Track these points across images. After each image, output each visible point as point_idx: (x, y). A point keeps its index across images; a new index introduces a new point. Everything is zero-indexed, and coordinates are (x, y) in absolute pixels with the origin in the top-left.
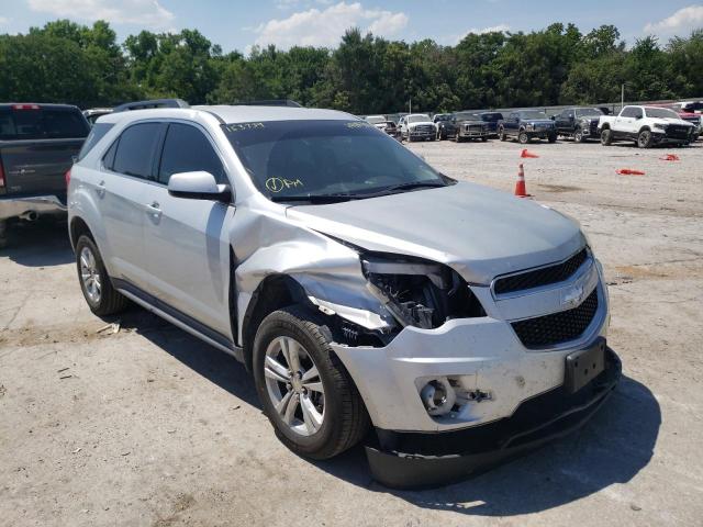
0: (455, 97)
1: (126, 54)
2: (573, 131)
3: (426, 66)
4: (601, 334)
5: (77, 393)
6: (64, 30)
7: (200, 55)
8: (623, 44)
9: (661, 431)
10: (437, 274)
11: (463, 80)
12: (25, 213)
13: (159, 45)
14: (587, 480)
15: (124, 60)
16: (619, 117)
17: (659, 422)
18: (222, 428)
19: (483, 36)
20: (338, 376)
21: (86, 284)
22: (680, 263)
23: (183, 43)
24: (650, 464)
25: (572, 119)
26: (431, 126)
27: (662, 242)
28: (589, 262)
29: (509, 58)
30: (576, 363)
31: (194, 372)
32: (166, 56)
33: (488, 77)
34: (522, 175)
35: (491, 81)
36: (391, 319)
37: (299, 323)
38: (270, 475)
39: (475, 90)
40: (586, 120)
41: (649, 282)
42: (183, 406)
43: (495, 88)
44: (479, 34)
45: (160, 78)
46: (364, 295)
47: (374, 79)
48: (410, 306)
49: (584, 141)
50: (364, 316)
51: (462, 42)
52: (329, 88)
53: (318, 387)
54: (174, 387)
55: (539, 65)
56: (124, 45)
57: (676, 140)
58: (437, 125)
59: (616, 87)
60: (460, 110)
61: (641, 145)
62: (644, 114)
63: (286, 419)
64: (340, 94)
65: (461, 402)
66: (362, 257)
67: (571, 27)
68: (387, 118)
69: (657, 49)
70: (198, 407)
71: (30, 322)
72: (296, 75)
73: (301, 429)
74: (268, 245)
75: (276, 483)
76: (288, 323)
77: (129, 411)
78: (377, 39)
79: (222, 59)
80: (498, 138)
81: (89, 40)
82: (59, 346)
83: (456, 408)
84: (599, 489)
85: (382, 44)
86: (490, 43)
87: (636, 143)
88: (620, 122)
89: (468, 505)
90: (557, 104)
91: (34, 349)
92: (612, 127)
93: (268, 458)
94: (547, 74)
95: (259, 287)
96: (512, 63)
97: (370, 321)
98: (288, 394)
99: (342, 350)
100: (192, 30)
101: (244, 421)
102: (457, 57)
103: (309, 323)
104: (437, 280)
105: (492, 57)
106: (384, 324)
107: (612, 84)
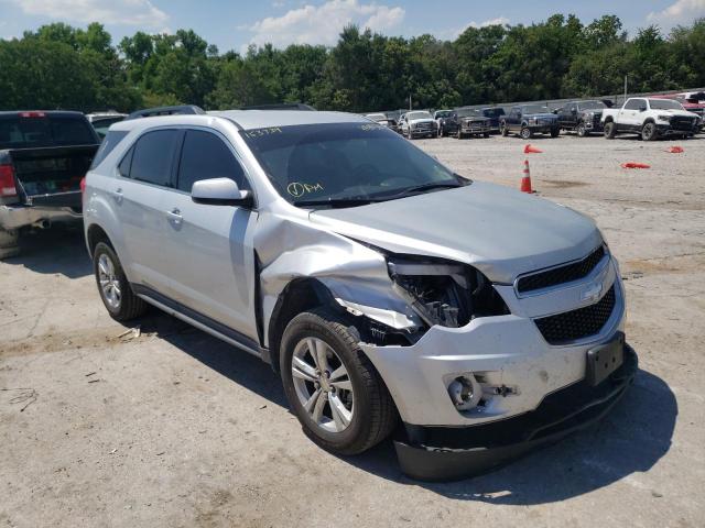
0: (456, 93)
1: (122, 56)
2: (575, 125)
3: (425, 61)
4: (619, 328)
5: (106, 396)
6: (58, 33)
7: (197, 56)
8: (625, 35)
9: (678, 422)
10: (459, 274)
11: (462, 75)
12: (37, 221)
13: (154, 47)
14: (608, 469)
15: (120, 63)
16: (623, 109)
17: (676, 413)
18: (251, 427)
19: (482, 29)
20: (367, 374)
21: (105, 290)
22: (690, 257)
23: (178, 44)
24: (669, 453)
25: (575, 112)
26: (432, 123)
27: (671, 236)
28: (606, 258)
29: (509, 53)
30: (597, 357)
31: (217, 373)
32: (161, 58)
33: (488, 71)
34: (527, 171)
35: (491, 75)
36: (417, 319)
37: (326, 324)
38: (302, 471)
39: (476, 86)
40: (589, 113)
41: (660, 276)
42: (212, 407)
43: (495, 84)
44: (479, 28)
45: (157, 80)
46: (390, 296)
47: (373, 76)
48: (435, 306)
49: (587, 134)
50: (391, 316)
51: (461, 36)
52: (328, 86)
53: (347, 385)
54: (199, 388)
55: (540, 58)
56: (119, 47)
57: (680, 132)
58: (438, 122)
59: (618, 79)
60: (461, 106)
61: (646, 138)
62: (648, 106)
63: (315, 417)
64: (339, 92)
65: (486, 397)
66: (387, 260)
67: (572, 18)
68: (387, 115)
69: (660, 39)
70: (226, 408)
71: (52, 329)
72: (294, 74)
73: (330, 426)
74: (292, 249)
75: (308, 478)
76: (316, 324)
77: (159, 413)
78: (376, 35)
79: (219, 59)
80: (500, 133)
81: (84, 43)
82: (83, 351)
83: (482, 403)
84: (621, 477)
85: (381, 41)
86: (490, 37)
87: (641, 135)
88: (624, 115)
89: (495, 495)
90: (558, 98)
91: (59, 354)
92: (615, 120)
93: (298, 454)
94: (548, 67)
95: (284, 290)
96: (512, 57)
97: (397, 321)
98: (316, 393)
99: (370, 349)
100: (187, 30)
101: (272, 420)
102: (457, 52)
103: (336, 324)
104: (460, 280)
105: (492, 51)
106: (411, 323)
107: (615, 75)
